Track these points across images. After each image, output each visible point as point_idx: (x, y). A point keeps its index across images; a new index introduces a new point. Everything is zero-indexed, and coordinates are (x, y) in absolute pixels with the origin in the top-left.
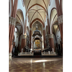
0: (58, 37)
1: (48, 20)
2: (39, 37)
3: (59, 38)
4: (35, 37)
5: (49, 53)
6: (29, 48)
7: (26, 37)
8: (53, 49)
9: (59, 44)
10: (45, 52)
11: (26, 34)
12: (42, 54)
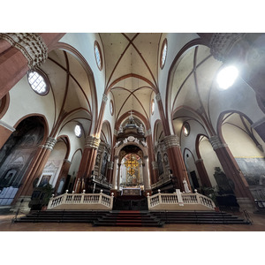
0: (187, 152)
1: (160, 103)
2: (137, 141)
3: (190, 155)
4: (125, 142)
5: (180, 199)
6: (108, 181)
7: (98, 143)
8: (185, 181)
9: (194, 172)
10: (160, 194)
11: (98, 136)
12: (149, 201)
